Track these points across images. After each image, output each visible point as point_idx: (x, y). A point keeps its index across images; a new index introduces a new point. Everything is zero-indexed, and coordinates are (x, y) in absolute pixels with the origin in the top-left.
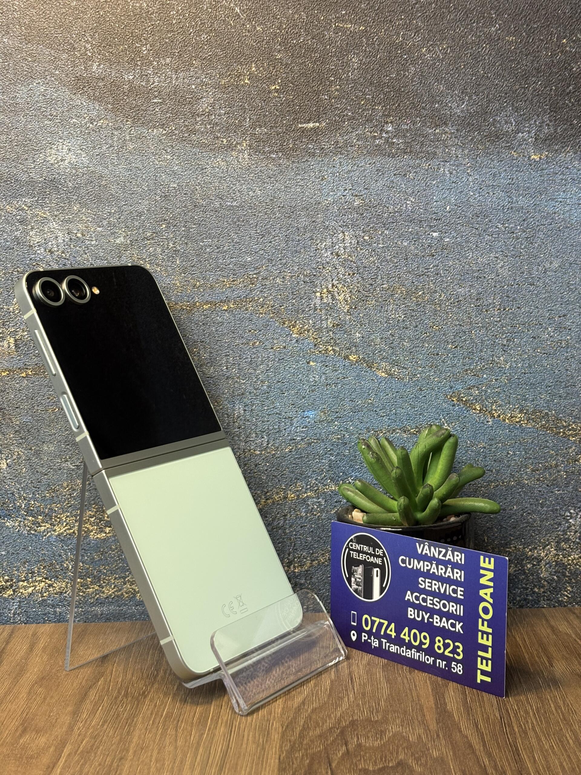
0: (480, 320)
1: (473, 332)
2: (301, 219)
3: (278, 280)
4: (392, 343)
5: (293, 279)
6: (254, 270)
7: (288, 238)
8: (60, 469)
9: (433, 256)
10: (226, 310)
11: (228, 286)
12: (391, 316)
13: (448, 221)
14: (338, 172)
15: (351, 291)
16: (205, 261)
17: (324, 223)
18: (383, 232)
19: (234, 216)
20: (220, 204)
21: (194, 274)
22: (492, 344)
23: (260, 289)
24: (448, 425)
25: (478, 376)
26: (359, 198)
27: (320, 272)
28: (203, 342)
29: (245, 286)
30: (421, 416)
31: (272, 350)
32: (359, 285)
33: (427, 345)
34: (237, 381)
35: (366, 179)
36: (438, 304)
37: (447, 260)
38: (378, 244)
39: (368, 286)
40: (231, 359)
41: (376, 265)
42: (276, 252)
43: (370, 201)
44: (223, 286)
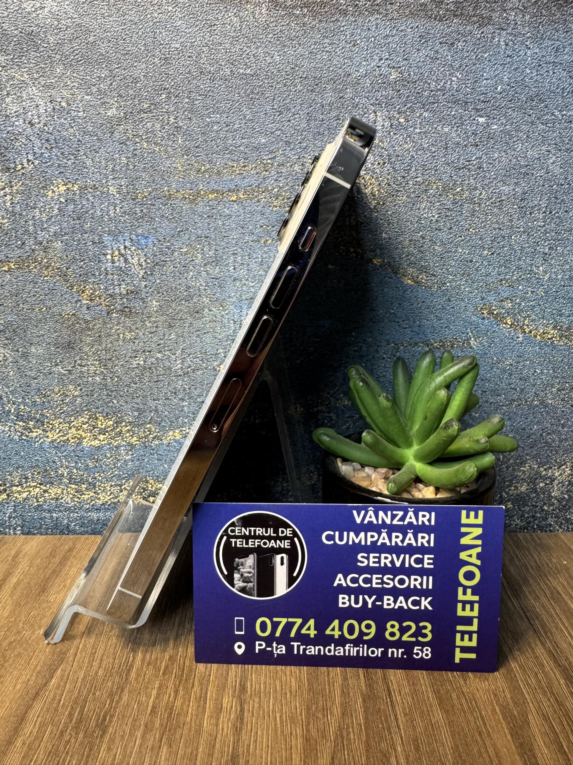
0: (522, 223)
1: (513, 237)
2: (326, 93)
3: (297, 168)
4: (422, 246)
6: (268, 154)
7: (311, 116)
8: (50, 374)
9: (477, 146)
10: (235, 201)
11: (238, 172)
12: (423, 215)
13: (498, 104)
14: (373, 36)
15: (379, 184)
16: (211, 141)
17: (354, 100)
18: (421, 115)
19: (248, 87)
20: (231, 71)
21: (199, 156)
22: (532, 252)
23: (275, 177)
24: (476, 341)
25: (513, 287)
26: (397, 71)
28: (208, 237)
29: (257, 173)
30: (447, 330)
32: (389, 177)
33: (460, 251)
34: (245, 284)
35: (406, 46)
36: (477, 203)
37: (492, 151)
38: (414, 129)
39: (400, 178)
40: (240, 258)
41: (411, 154)
42: (294, 133)
43: (409, 75)
44: (232, 172)
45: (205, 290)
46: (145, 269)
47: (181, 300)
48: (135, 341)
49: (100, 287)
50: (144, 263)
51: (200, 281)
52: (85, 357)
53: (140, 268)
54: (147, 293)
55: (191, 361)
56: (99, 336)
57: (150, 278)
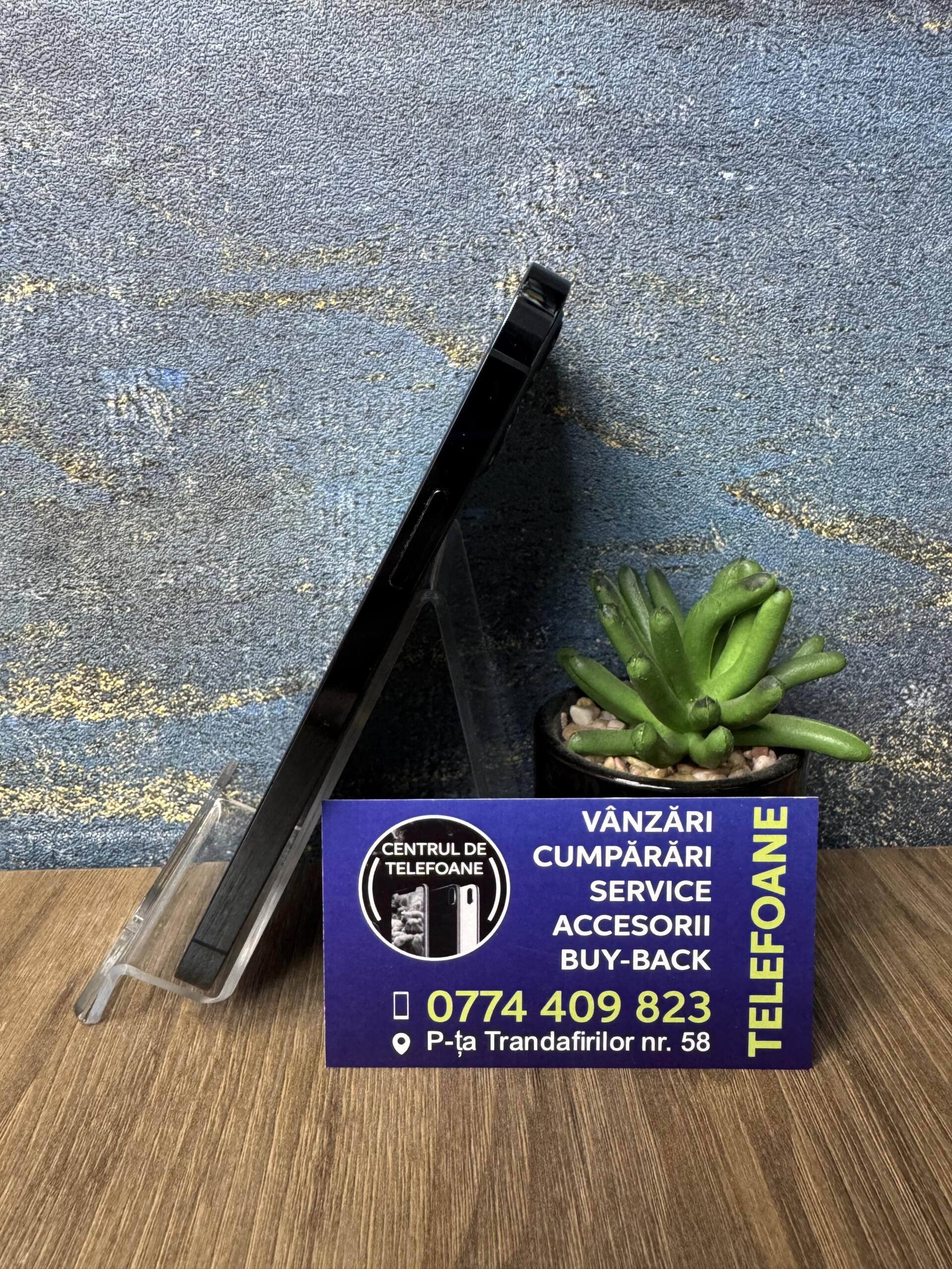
0: (796, 347)
1: (781, 370)
2: (471, 129)
3: (424, 255)
4: (633, 385)
5: (453, 253)
6: (377, 232)
7: (445, 169)
9: (721, 219)
10: (322, 311)
11: (325, 261)
12: (634, 333)
13: (754, 149)
14: (548, 35)
16: (280, 209)
17: (517, 140)
18: (628, 167)
19: (340, 118)
20: (311, 90)
21: (260, 235)
22: (813, 395)
23: (388, 271)
25: (782, 452)
26: (588, 93)
27: (504, 241)
28: (277, 370)
29: (359, 264)
30: (675, 522)
31: (408, 391)
32: (578, 270)
33: (697, 392)
34: (341, 449)
35: (603, 52)
36: (722, 314)
37: (747, 228)
38: (617, 191)
39: (595, 273)
40: (331, 406)
41: (613, 232)
42: (420, 196)
43: (608, 100)
44: (316, 262)
45: (275, 459)
46: (173, 424)
47: (235, 476)
48: (160, 545)
49: (97, 456)
50: (171, 414)
51: (265, 445)
52: (76, 573)
53: (165, 423)
54: (178, 465)
55: (253, 578)
56: (98, 538)
57: (182, 439)
